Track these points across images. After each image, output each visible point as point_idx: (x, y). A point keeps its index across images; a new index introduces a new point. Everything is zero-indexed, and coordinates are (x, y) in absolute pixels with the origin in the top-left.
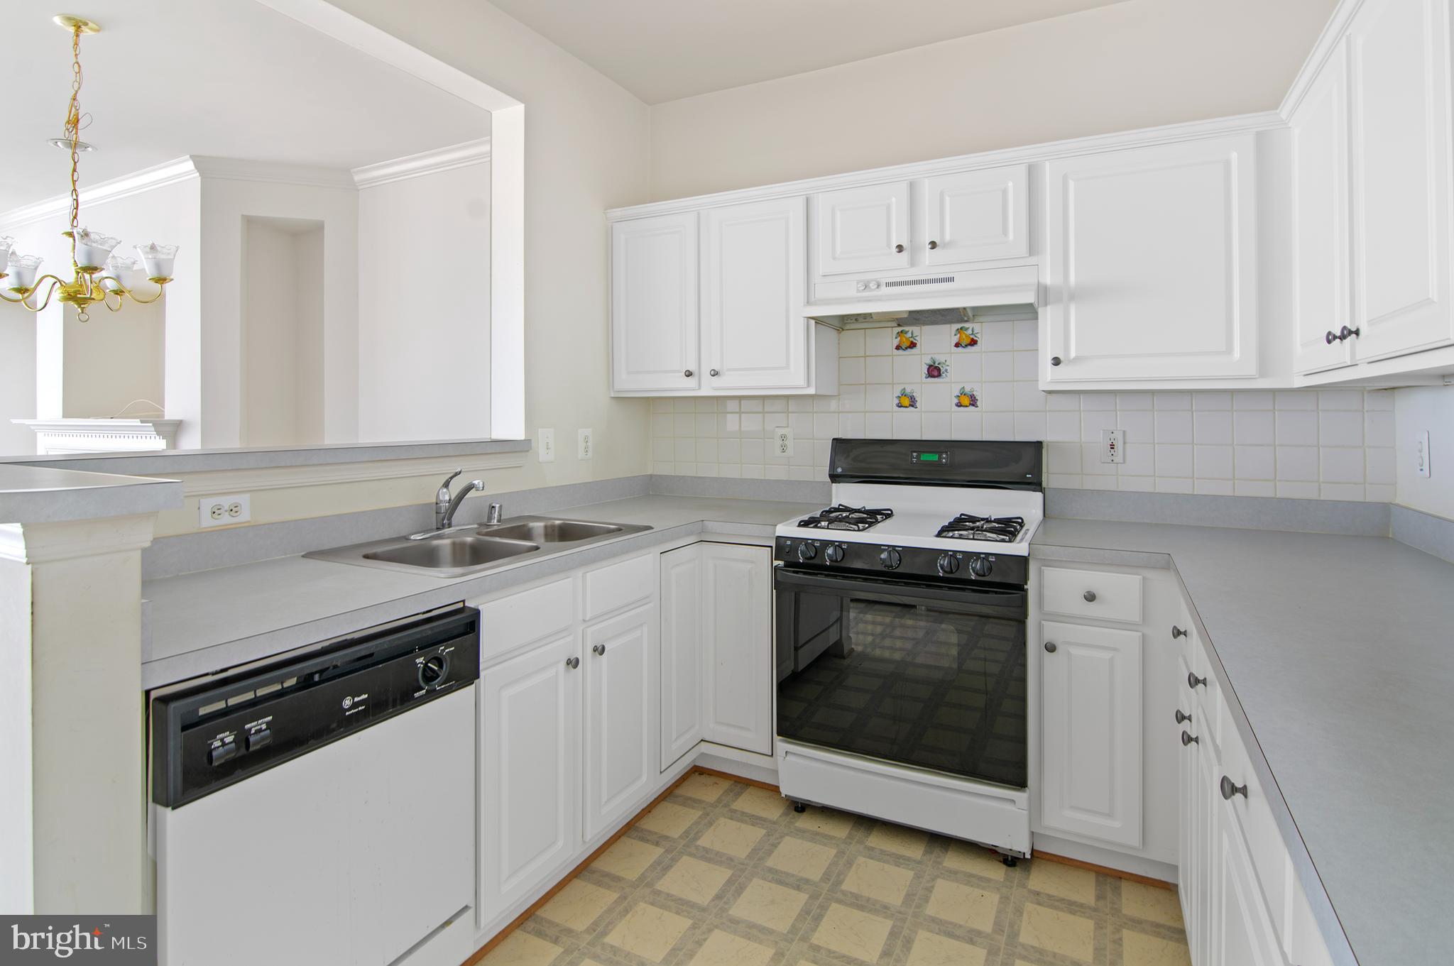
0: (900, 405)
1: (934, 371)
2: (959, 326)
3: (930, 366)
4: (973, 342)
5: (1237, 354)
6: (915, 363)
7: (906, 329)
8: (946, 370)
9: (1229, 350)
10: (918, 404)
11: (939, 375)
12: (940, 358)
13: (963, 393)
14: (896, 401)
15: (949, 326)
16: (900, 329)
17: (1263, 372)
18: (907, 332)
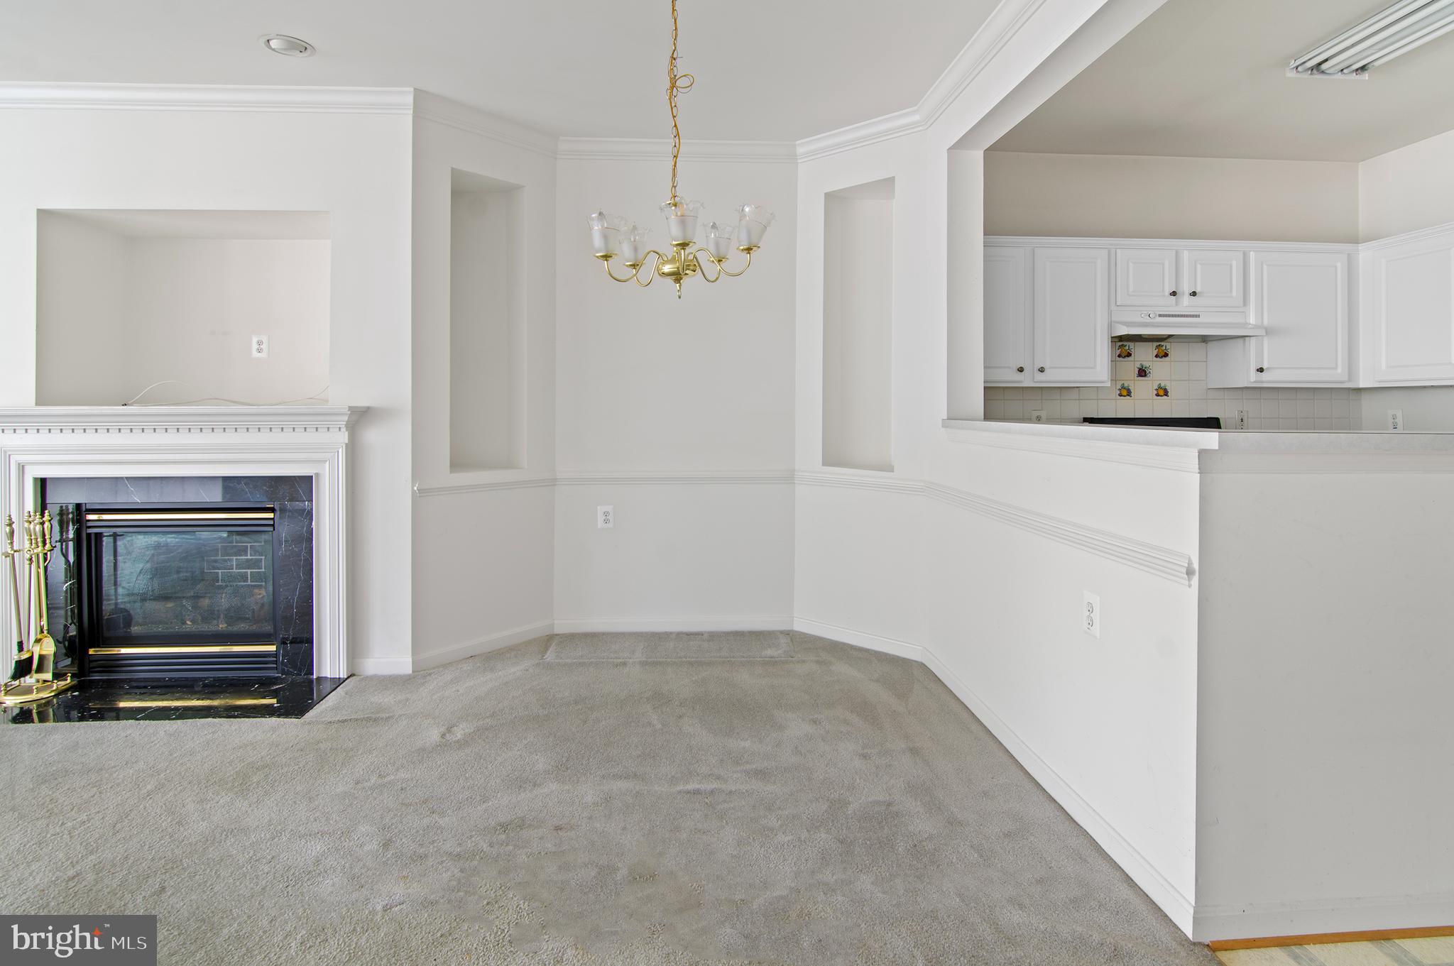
0: (1120, 395)
1: (1142, 373)
2: (1158, 344)
3: (1140, 369)
4: (1166, 355)
5: (1339, 370)
6: (1130, 366)
7: (1125, 343)
8: (1150, 372)
9: (1336, 368)
10: (1132, 394)
11: (1145, 376)
12: (1146, 364)
13: (1160, 387)
14: (1119, 392)
15: (1151, 343)
16: (1121, 343)
17: (1350, 380)
18: (1126, 346)
